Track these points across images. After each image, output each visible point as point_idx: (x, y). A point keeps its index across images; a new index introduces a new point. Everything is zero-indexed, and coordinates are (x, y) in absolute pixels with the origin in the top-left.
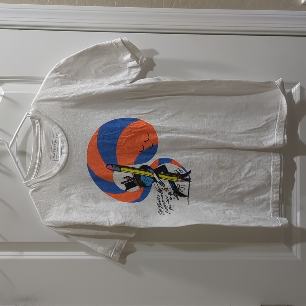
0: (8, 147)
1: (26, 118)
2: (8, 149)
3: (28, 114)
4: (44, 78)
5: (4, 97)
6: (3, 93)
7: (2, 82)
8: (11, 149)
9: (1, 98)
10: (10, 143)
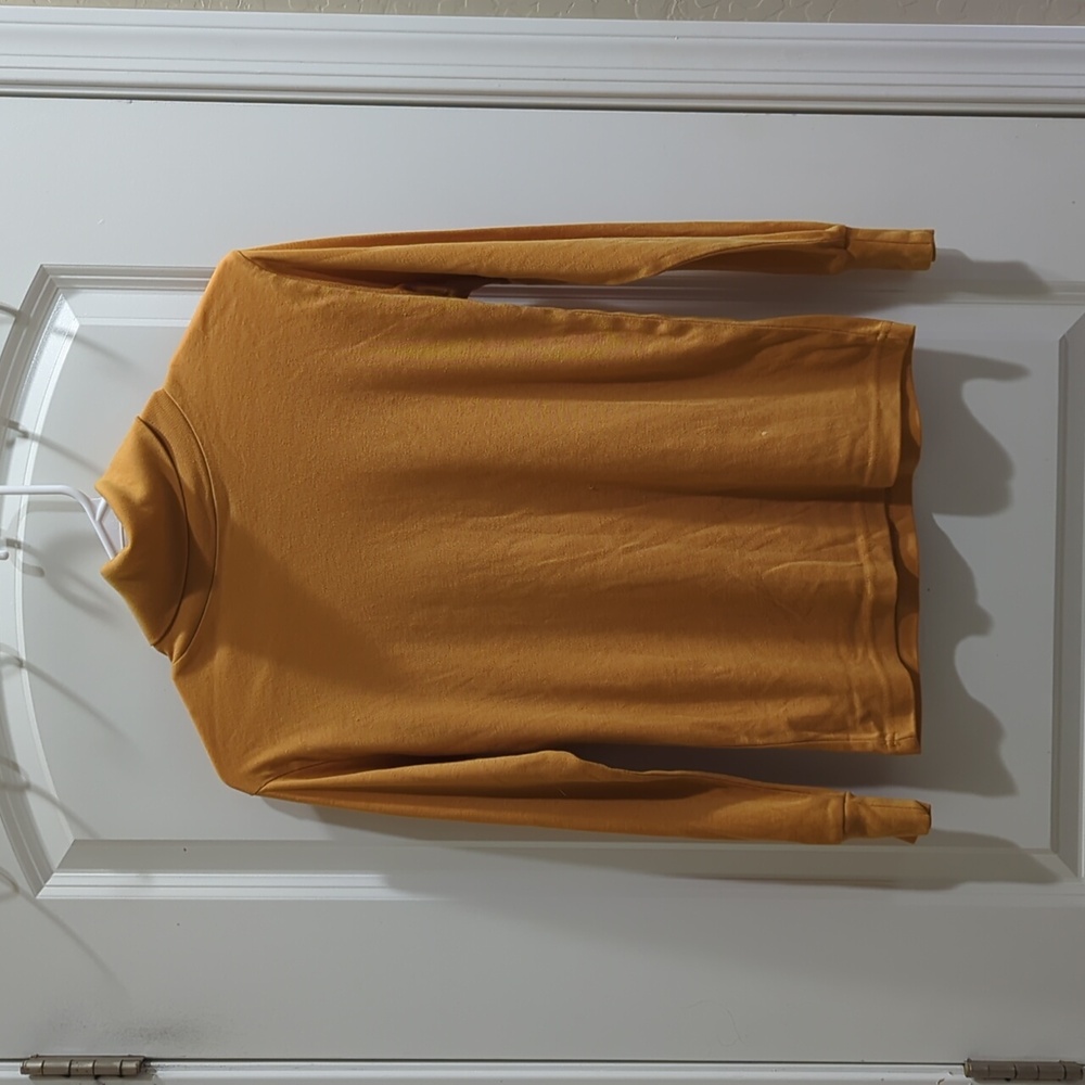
5: (78, 339)
6: (74, 327)
7: (71, 288)
8: (105, 524)
9: (69, 343)
10: (99, 502)
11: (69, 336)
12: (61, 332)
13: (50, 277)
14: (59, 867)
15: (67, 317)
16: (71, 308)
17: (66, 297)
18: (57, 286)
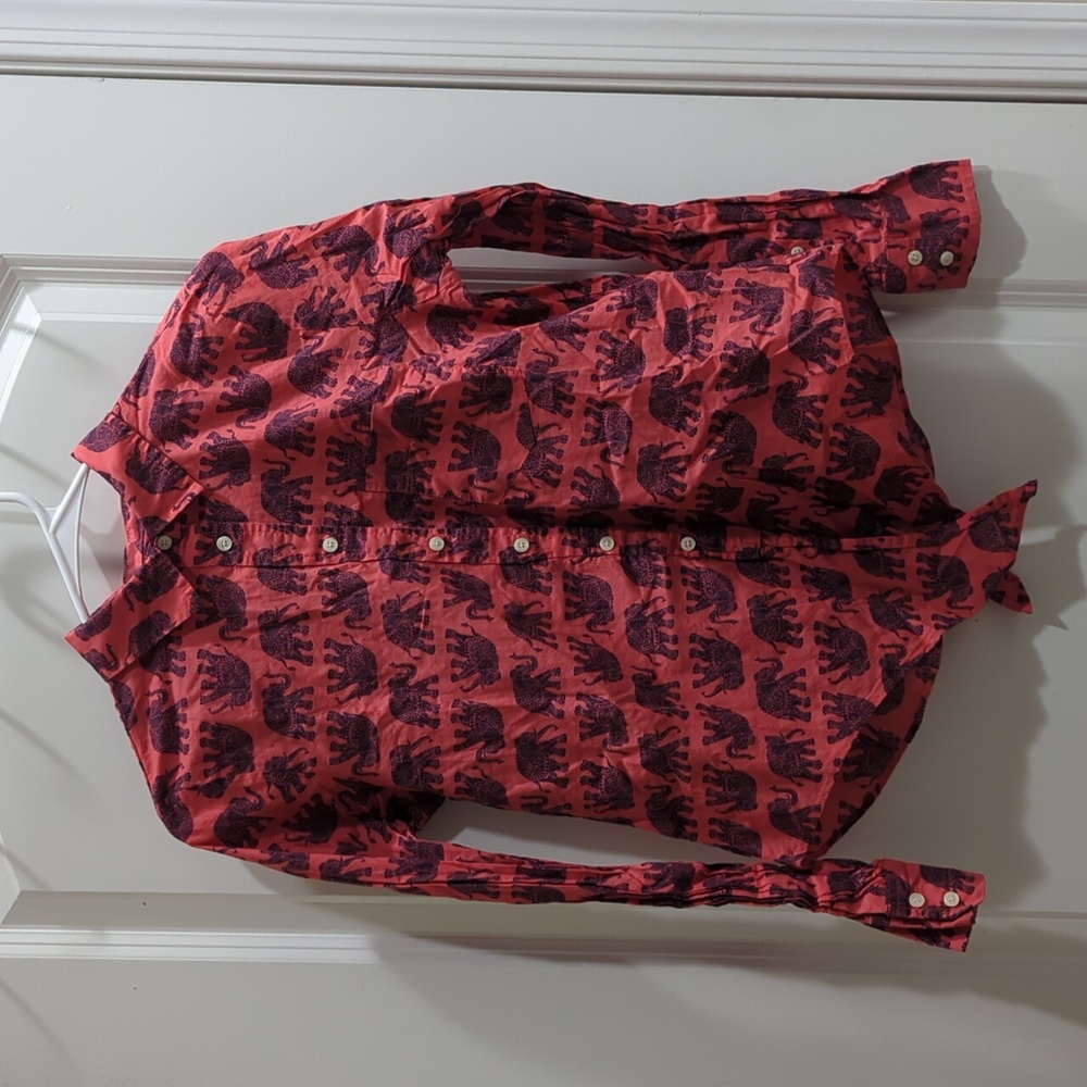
2: (47, 535)
5: (39, 335)
6: (35, 322)
7: (34, 280)
8: (58, 536)
9: (29, 340)
10: (54, 511)
11: (30, 332)
12: (22, 329)
13: (11, 268)
14: (3, 922)
15: (29, 311)
16: (33, 301)
17: (28, 291)
18: (19, 278)
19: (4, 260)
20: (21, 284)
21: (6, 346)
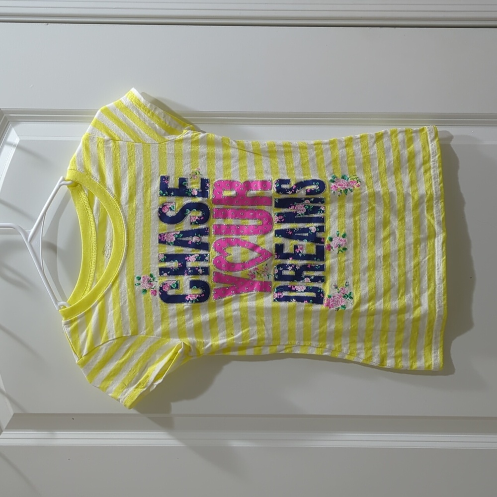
0: (27, 239)
1: (60, 186)
2: (26, 243)
3: (64, 180)
4: (96, 112)
5: (19, 147)
6: (17, 141)
7: (16, 121)
8: (32, 244)
9: (13, 150)
10: (30, 232)
11: (14, 146)
12: (11, 144)
13: (5, 115)
14: (6, 428)
15: (14, 136)
16: (16, 131)
17: (13, 126)
18: (8, 120)
19: (2, 112)
20: (10, 122)
21: (3, 153)
